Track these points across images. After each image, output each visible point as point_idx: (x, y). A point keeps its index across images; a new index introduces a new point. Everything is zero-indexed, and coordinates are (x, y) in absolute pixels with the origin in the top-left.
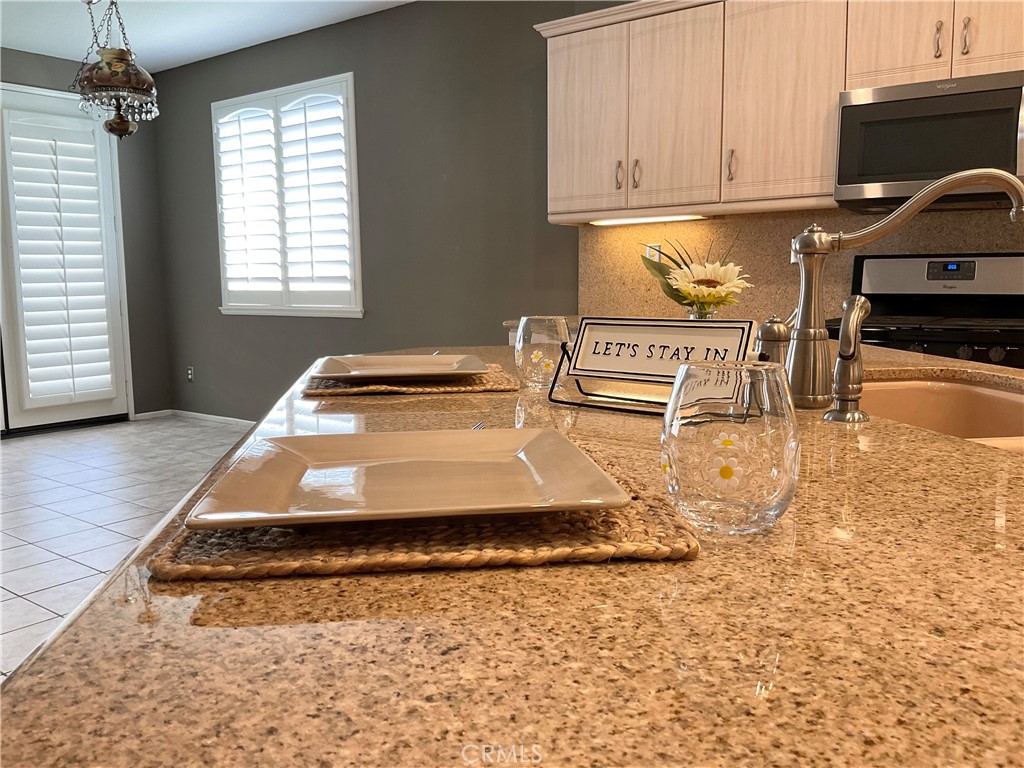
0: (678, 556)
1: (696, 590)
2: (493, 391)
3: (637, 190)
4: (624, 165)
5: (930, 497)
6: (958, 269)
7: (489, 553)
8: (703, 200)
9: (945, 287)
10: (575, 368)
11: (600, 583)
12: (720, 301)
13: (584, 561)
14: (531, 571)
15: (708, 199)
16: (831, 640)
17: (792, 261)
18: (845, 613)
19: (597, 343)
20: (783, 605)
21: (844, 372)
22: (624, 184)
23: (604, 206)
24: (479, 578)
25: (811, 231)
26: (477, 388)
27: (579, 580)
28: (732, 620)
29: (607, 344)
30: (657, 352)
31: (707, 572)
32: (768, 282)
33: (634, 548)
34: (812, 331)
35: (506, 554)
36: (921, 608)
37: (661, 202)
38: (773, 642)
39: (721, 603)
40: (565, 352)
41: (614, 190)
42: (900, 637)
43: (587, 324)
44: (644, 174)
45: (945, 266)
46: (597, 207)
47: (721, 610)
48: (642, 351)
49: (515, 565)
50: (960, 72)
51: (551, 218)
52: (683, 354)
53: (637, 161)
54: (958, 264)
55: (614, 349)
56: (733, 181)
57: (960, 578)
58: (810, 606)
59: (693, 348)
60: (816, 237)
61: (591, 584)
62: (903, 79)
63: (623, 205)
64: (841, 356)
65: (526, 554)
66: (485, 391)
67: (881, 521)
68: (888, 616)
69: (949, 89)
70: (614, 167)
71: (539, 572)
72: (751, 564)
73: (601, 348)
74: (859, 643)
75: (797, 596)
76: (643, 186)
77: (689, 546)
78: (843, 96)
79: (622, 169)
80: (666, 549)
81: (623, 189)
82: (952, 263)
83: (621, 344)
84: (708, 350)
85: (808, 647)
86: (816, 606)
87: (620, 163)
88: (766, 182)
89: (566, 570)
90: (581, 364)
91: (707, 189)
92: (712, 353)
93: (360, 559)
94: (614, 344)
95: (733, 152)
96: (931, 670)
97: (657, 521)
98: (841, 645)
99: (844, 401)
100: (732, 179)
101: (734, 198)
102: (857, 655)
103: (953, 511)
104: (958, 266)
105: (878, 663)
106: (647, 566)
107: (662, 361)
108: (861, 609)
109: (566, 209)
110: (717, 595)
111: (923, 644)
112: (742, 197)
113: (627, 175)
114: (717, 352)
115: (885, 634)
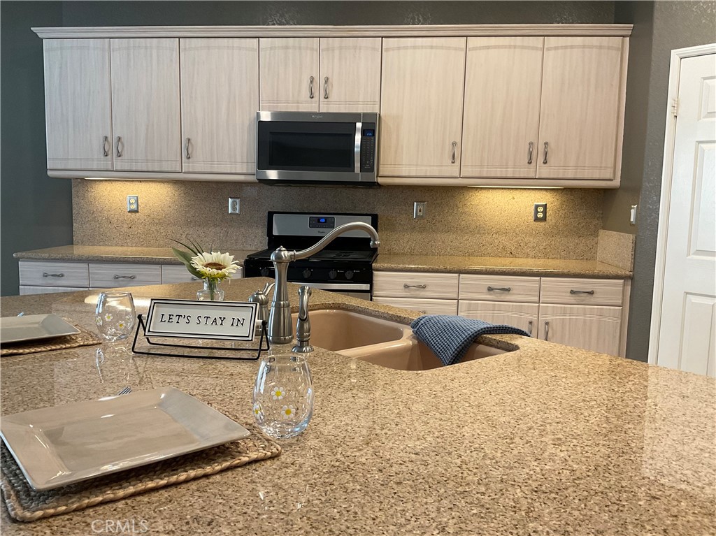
0: (275, 455)
1: (289, 471)
2: (85, 346)
3: (120, 158)
4: (109, 139)
5: (357, 401)
6: (326, 222)
7: (192, 473)
8: (169, 170)
9: (319, 232)
10: (149, 331)
11: (249, 477)
12: (223, 277)
13: (236, 467)
14: (214, 477)
15: (173, 170)
16: (347, 483)
17: (230, 212)
18: (347, 469)
19: (163, 315)
20: (324, 471)
21: (301, 326)
22: (110, 152)
23: (95, 167)
24: (193, 486)
25: (280, 250)
26: (74, 345)
27: (240, 477)
28: (310, 482)
29: (170, 315)
30: (203, 320)
31: (289, 461)
32: (215, 225)
33: (256, 456)
34: (282, 302)
35: (200, 472)
36: (371, 461)
37: (139, 169)
38: (328, 488)
39: (302, 475)
40: (141, 321)
41: (102, 156)
42: (369, 476)
43: (155, 303)
44: (125, 148)
45: (319, 219)
46: (89, 168)
47: (303, 478)
48: (194, 320)
49: (206, 476)
50: (323, 110)
51: (49, 173)
52: (219, 322)
53: (120, 138)
54: (326, 219)
55: (175, 319)
56: (190, 160)
57: (380, 444)
58: (334, 469)
59: (224, 318)
60: (282, 253)
61: (246, 478)
62: (292, 108)
63: (110, 168)
64: (300, 319)
65: (208, 469)
66: (79, 346)
67: (342, 419)
68: (362, 467)
69: (318, 119)
70: (102, 140)
71: (218, 476)
72: (304, 453)
73: (166, 318)
74: (357, 481)
75: (327, 465)
76: (126, 155)
77: (278, 450)
78: (258, 115)
79: (108, 142)
80: (269, 454)
81: (109, 157)
82: (322, 218)
83: (179, 316)
84: (234, 319)
85: (341, 488)
86: (336, 468)
87: (106, 138)
88: (212, 162)
89: (230, 473)
90: (153, 328)
91: (171, 163)
92: (236, 321)
93: (131, 490)
94: (175, 316)
95: (189, 140)
96: (383, 488)
97: (257, 438)
98: (351, 484)
99: (302, 341)
100: (189, 158)
101: (191, 170)
102: (358, 487)
103: (367, 408)
104: (326, 220)
105: (366, 489)
106: (263, 463)
107: (206, 326)
108: (352, 466)
109: (63, 167)
110: (298, 472)
111: (377, 477)
112: (196, 170)
113: (112, 147)
114: (239, 320)
115: (364, 476)
